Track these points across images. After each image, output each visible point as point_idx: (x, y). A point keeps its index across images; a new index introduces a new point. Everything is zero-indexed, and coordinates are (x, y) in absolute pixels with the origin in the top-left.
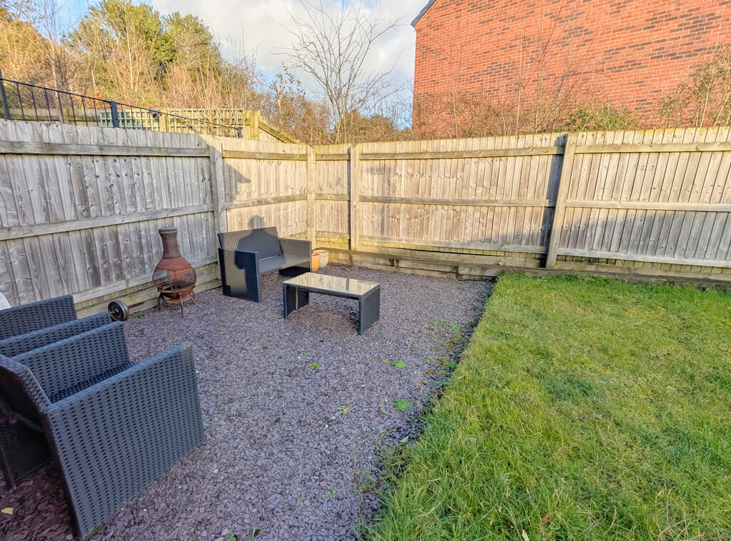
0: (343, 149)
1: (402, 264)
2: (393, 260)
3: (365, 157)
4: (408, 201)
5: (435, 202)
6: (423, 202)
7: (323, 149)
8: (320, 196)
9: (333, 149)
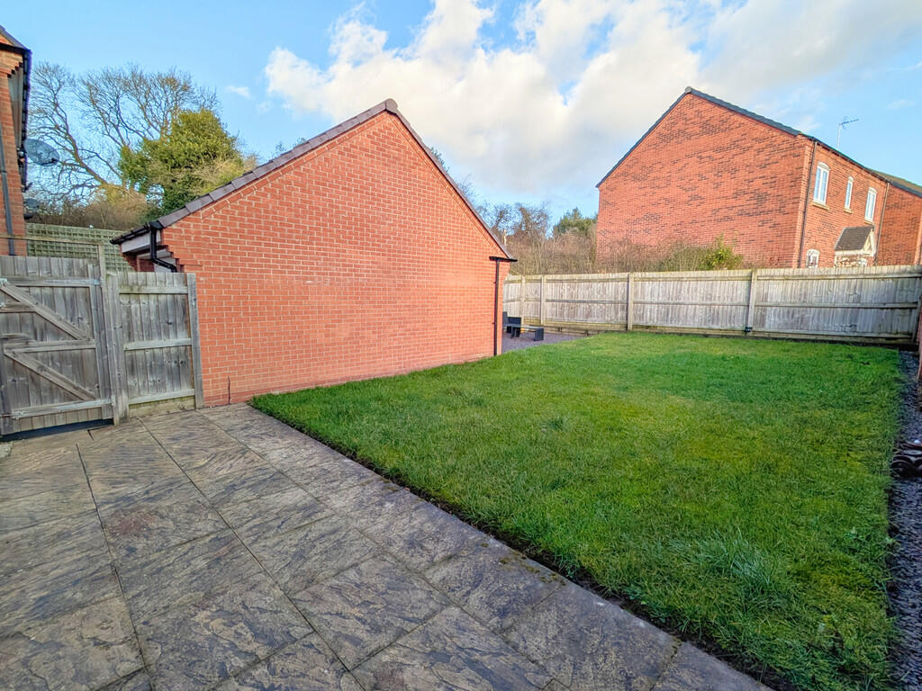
0: (539, 277)
1: (564, 330)
2: (559, 329)
3: (548, 281)
4: (567, 301)
5: (580, 302)
6: (575, 302)
7: (529, 277)
8: (527, 300)
9: (534, 277)
